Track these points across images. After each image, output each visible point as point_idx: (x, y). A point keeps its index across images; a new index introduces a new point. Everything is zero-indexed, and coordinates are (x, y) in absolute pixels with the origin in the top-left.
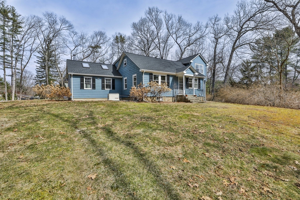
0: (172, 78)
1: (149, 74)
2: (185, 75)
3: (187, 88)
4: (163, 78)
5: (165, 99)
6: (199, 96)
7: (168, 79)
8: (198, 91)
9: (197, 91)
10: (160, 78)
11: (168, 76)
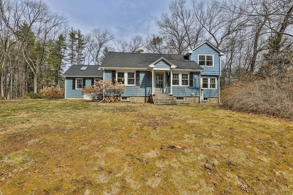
0: (144, 74)
1: (111, 71)
2: (154, 69)
3: (168, 86)
4: (130, 75)
5: (133, 99)
6: (191, 96)
7: (138, 76)
8: (190, 90)
9: (187, 90)
10: (126, 75)
11: (138, 72)
